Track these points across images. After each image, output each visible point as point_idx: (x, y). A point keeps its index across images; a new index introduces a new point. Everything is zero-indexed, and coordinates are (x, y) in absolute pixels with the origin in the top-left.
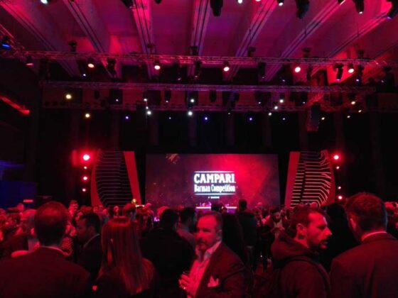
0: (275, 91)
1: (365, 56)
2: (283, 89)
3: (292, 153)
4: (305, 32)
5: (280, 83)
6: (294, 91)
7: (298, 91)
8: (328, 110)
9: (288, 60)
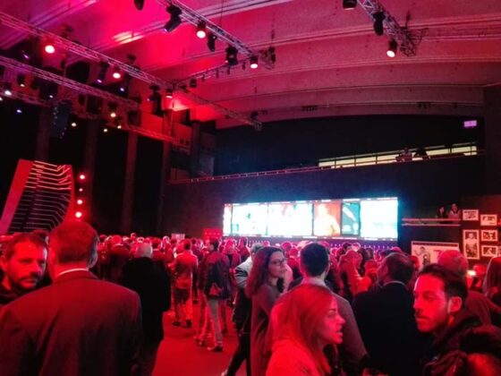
0: (12, 67)
1: (135, 63)
2: (23, 68)
3: (21, 161)
4: (69, 5)
5: (21, 59)
6: (40, 76)
7: (46, 78)
8: (81, 116)
9: (39, 32)
